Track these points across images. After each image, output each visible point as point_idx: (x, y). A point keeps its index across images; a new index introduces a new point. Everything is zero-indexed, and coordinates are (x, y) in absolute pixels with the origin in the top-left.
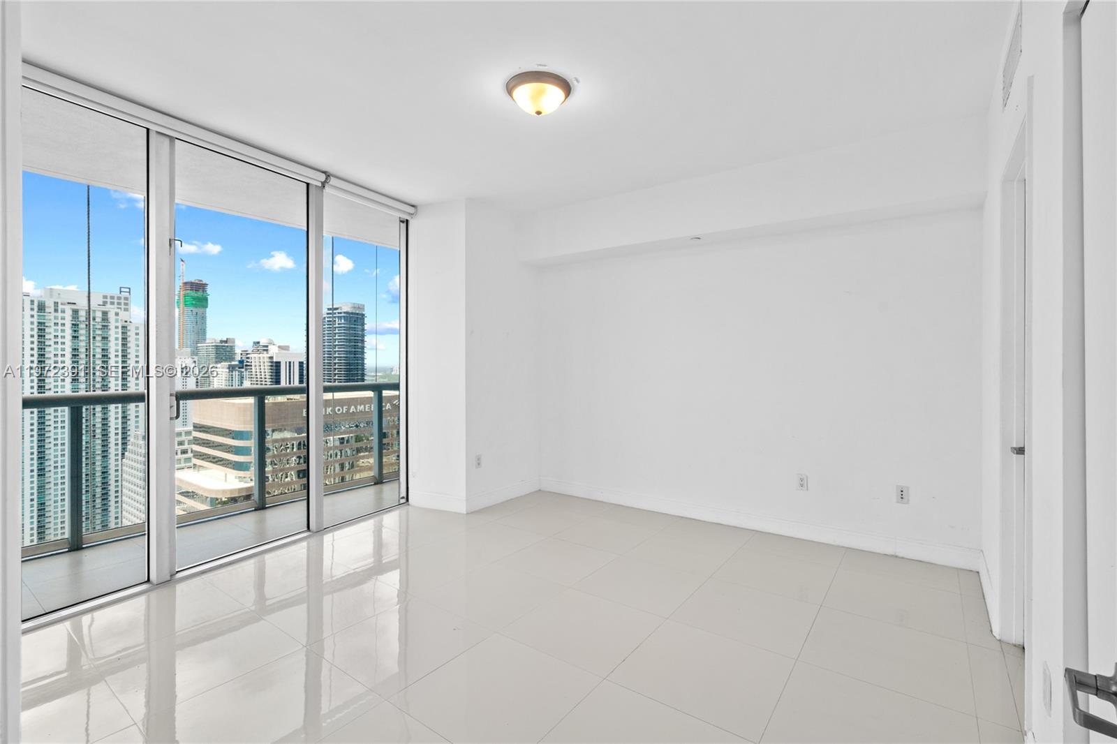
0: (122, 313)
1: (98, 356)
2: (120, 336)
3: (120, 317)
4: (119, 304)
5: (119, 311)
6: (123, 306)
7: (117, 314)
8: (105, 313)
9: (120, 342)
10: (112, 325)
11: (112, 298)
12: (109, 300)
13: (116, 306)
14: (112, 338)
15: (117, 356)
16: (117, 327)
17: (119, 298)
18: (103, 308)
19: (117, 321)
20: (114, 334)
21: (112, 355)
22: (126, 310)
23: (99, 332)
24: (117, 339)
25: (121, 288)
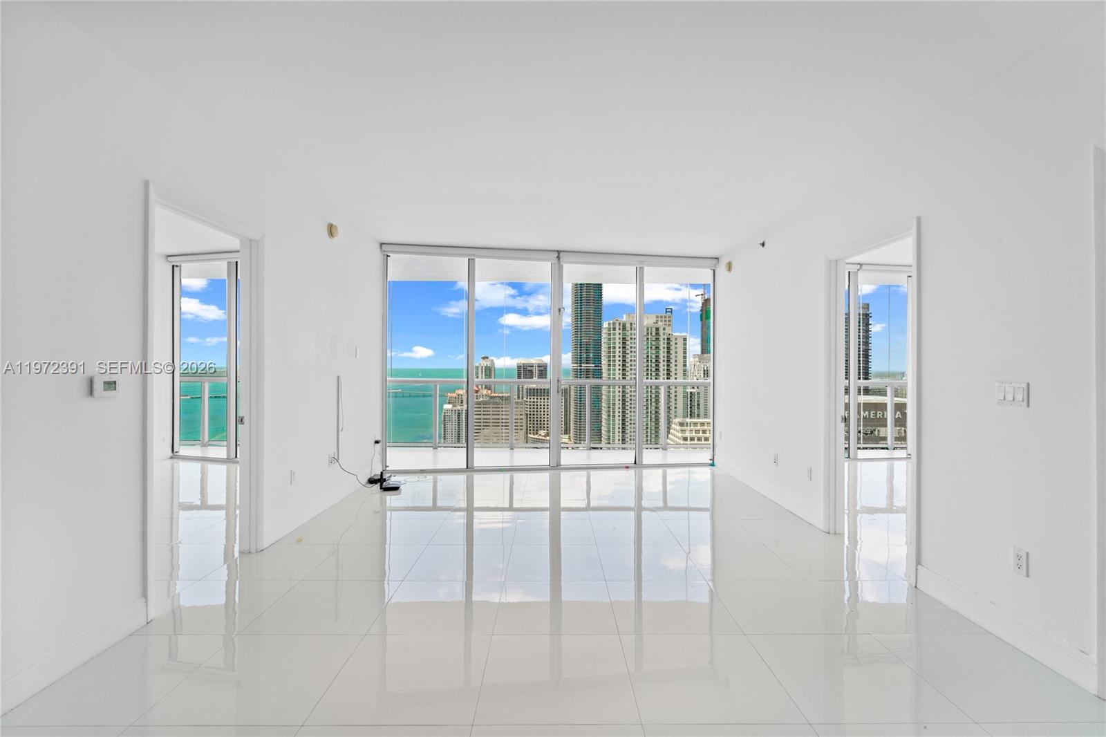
0: (667, 328)
1: (654, 361)
2: (666, 346)
3: (666, 331)
4: (665, 321)
5: (665, 326)
6: (667, 323)
7: (664, 329)
8: (657, 329)
9: (666, 350)
10: (661, 339)
11: (661, 317)
12: (659, 319)
13: (663, 323)
14: (661, 348)
15: (664, 361)
16: (664, 339)
17: (665, 317)
18: (657, 326)
19: (664, 334)
20: (662, 344)
21: (661, 361)
22: (669, 325)
23: (654, 343)
24: (664, 348)
25: (666, 309)
